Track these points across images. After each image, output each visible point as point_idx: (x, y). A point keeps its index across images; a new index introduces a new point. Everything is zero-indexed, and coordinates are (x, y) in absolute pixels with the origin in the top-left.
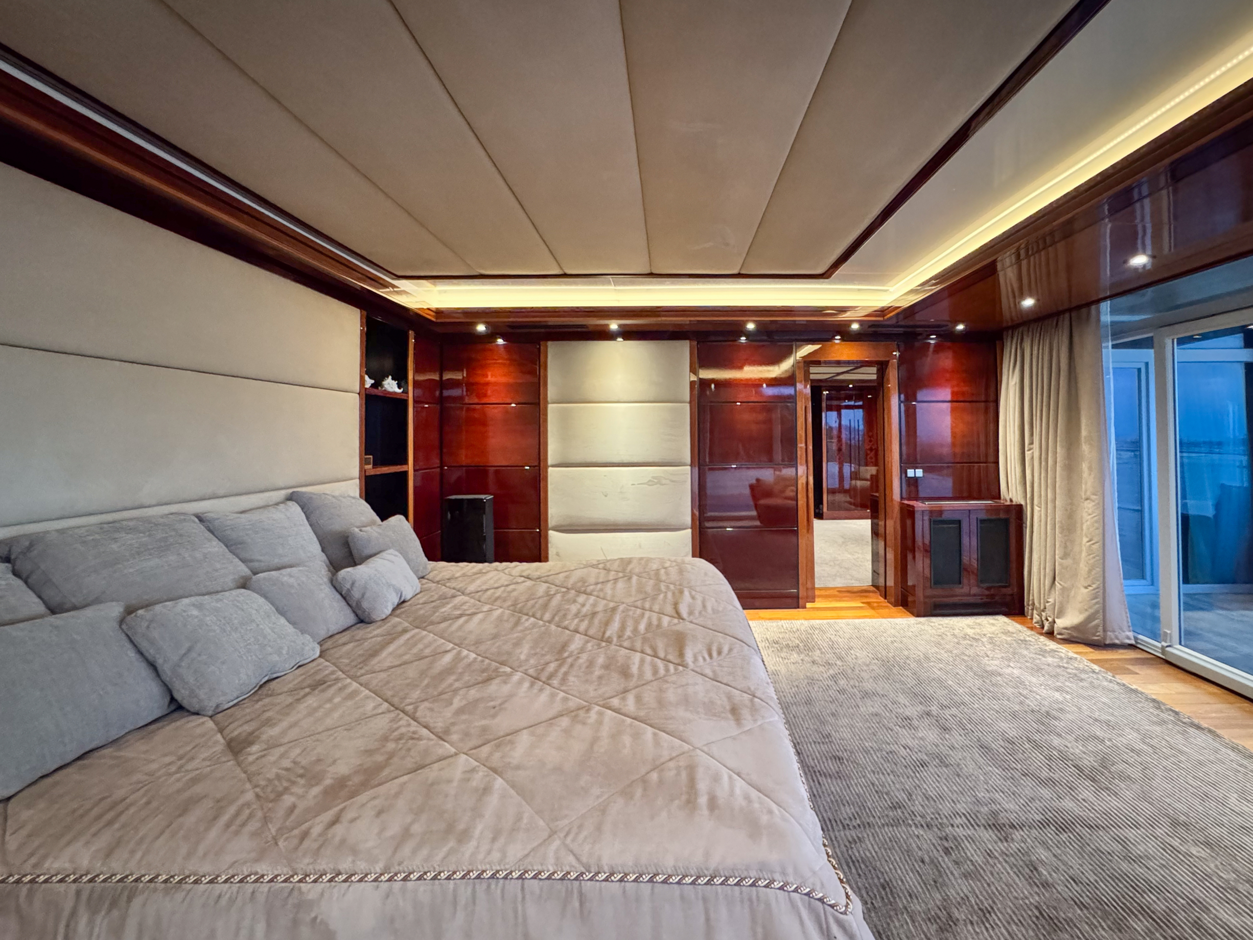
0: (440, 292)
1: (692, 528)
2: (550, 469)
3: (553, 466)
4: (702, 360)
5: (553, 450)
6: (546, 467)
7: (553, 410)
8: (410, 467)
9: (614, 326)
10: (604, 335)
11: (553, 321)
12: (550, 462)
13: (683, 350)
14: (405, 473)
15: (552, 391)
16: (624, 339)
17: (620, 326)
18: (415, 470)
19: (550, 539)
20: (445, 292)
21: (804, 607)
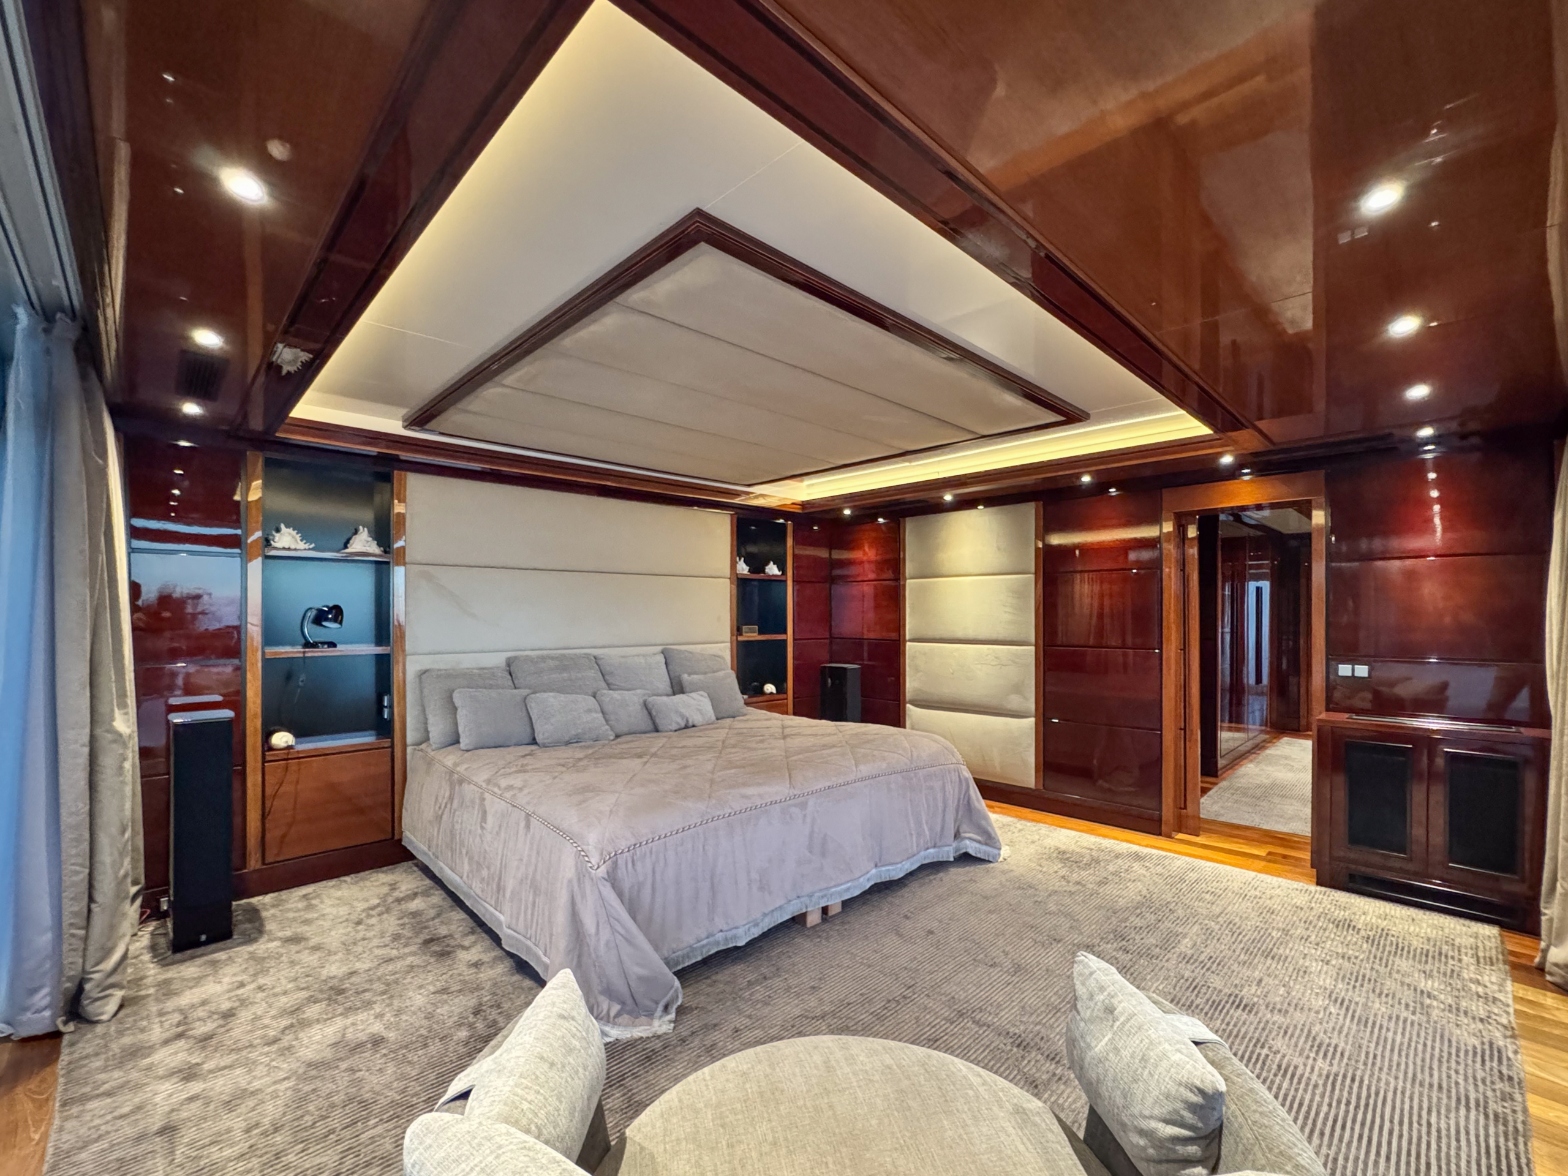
0: (809, 486)
1: (1036, 716)
2: (908, 644)
3: (910, 641)
4: (1049, 524)
5: (911, 625)
6: (905, 641)
7: (911, 585)
8: (790, 636)
9: (948, 497)
10: (940, 508)
11: (908, 497)
12: (907, 637)
13: (1029, 511)
14: (785, 641)
15: (909, 568)
16: (985, 506)
17: (955, 496)
18: (794, 639)
19: (907, 712)
20: (813, 485)
21: (1169, 836)
